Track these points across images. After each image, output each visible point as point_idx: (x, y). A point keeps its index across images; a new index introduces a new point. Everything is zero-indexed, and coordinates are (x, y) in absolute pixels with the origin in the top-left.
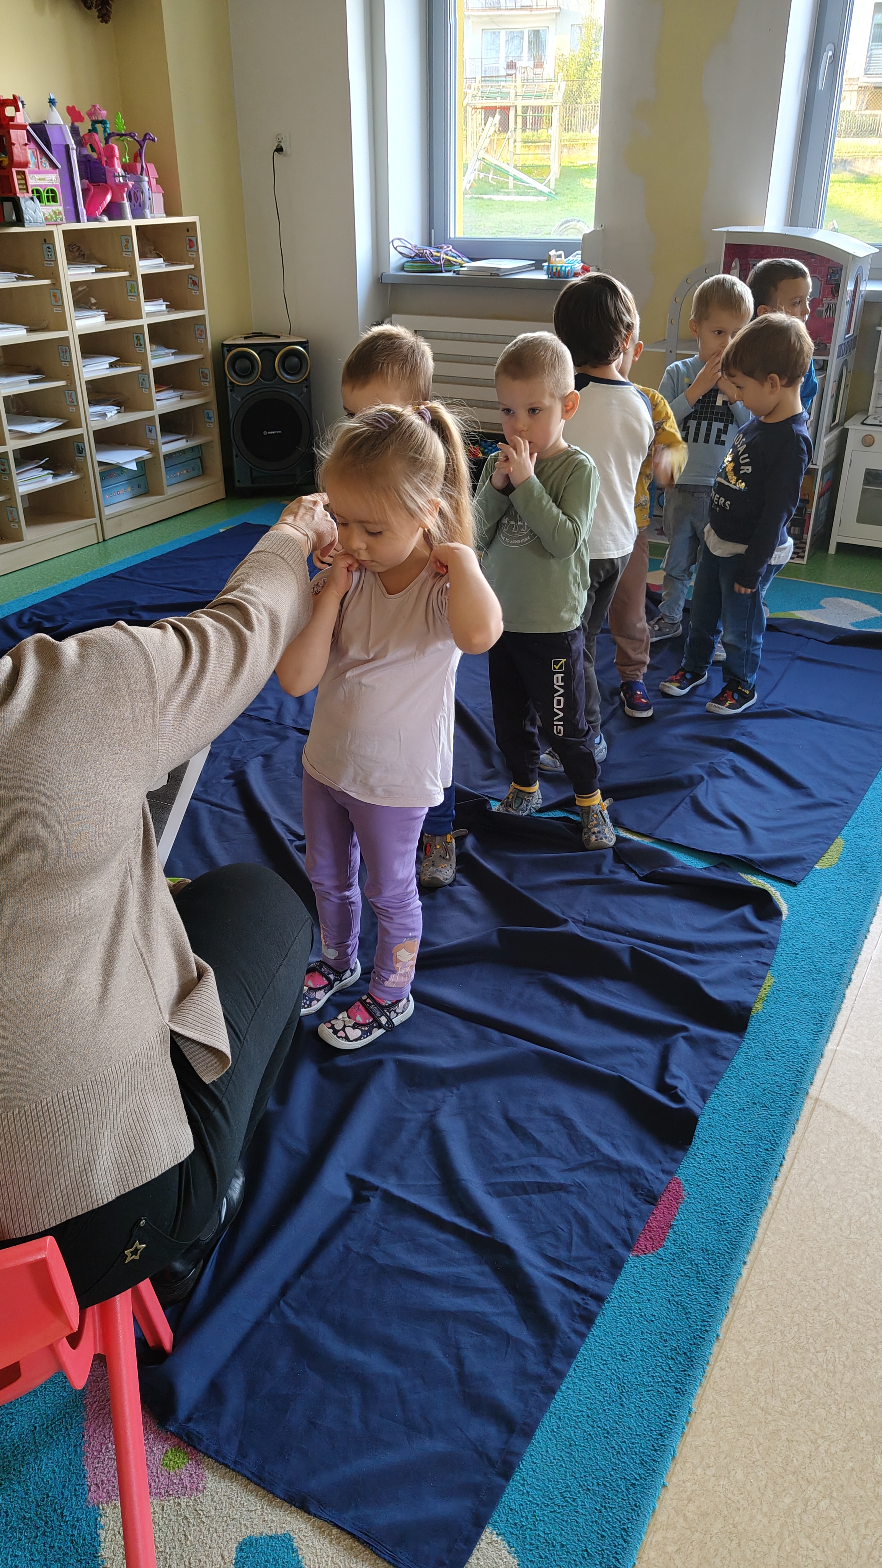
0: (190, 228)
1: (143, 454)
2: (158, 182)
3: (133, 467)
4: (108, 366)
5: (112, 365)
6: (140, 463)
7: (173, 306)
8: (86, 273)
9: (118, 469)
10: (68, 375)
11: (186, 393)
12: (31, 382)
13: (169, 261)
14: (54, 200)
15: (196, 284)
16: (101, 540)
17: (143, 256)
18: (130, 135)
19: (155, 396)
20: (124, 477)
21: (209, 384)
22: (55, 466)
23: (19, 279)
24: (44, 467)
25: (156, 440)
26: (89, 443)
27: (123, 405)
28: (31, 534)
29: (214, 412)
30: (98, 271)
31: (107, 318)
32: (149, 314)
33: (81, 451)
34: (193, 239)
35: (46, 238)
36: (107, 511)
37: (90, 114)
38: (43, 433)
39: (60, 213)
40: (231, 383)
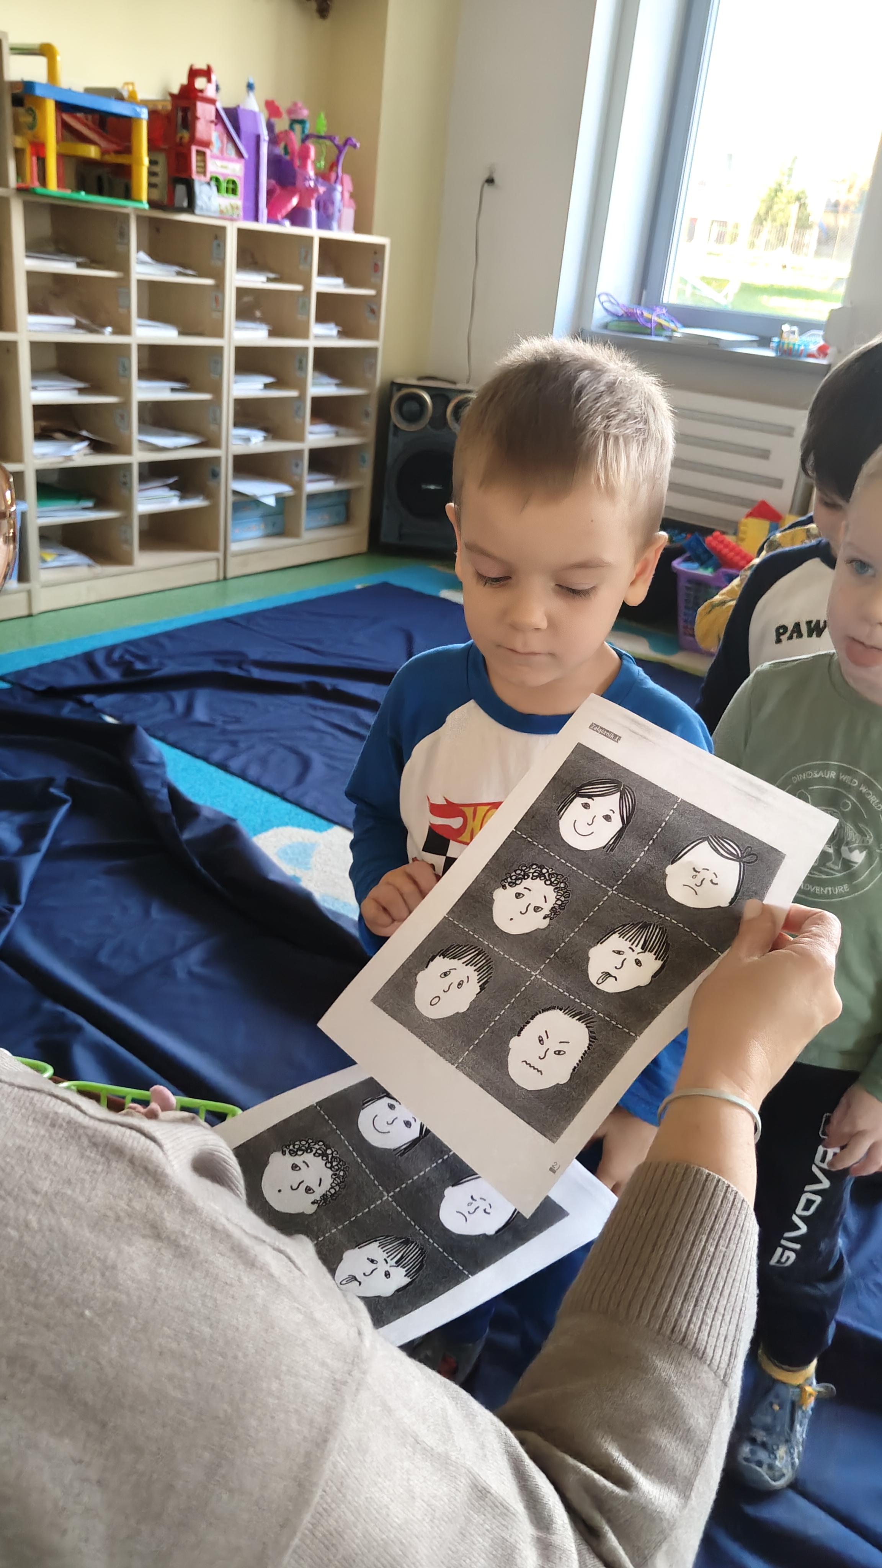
0: (378, 250)
1: (284, 489)
2: (352, 196)
3: (271, 502)
4: (261, 386)
5: (267, 386)
6: (281, 499)
7: (344, 333)
8: (256, 280)
9: (252, 502)
10: (216, 389)
11: (342, 430)
12: (173, 390)
13: (349, 283)
14: (234, 192)
15: (374, 312)
16: (221, 576)
17: (321, 273)
18: (331, 138)
19: (308, 427)
20: (259, 512)
21: (370, 424)
22: (184, 488)
23: (179, 274)
24: (171, 487)
25: (301, 476)
26: (226, 468)
27: (272, 432)
28: (143, 559)
29: (369, 456)
30: (269, 280)
31: (272, 334)
32: (317, 337)
33: (215, 475)
34: (379, 263)
35: (218, 233)
36: (234, 547)
37: (290, 112)
38: (176, 449)
39: (237, 208)
40: (395, 426)
